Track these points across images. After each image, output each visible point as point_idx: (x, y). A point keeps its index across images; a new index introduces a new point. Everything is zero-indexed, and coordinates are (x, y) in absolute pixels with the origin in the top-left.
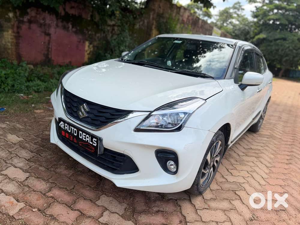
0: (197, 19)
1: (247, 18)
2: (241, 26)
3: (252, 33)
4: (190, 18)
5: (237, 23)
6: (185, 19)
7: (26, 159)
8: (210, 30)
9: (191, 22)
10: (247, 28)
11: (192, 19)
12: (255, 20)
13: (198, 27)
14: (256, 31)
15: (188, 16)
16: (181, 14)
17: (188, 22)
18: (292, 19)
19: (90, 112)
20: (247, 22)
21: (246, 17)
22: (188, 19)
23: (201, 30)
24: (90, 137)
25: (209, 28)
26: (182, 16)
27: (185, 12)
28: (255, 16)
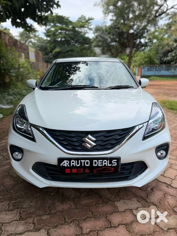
0: (16, 41)
1: (41, 38)
2: (39, 44)
3: (49, 48)
4: (11, 40)
5: (36, 42)
6: (7, 42)
7: (17, 220)
8: (26, 49)
9: (12, 44)
10: (44, 44)
11: (12, 41)
12: (49, 39)
13: (18, 48)
14: (51, 46)
15: (9, 39)
16: (3, 38)
17: (10, 44)
18: (72, 36)
19: (97, 140)
20: (42, 40)
21: (40, 36)
22: (9, 42)
23: (21, 50)
24: (108, 161)
25: (25, 48)
26: (4, 39)
27: (5, 36)
28: (48, 36)
